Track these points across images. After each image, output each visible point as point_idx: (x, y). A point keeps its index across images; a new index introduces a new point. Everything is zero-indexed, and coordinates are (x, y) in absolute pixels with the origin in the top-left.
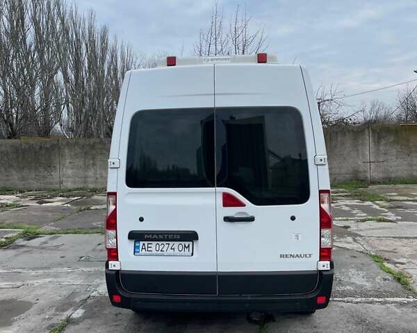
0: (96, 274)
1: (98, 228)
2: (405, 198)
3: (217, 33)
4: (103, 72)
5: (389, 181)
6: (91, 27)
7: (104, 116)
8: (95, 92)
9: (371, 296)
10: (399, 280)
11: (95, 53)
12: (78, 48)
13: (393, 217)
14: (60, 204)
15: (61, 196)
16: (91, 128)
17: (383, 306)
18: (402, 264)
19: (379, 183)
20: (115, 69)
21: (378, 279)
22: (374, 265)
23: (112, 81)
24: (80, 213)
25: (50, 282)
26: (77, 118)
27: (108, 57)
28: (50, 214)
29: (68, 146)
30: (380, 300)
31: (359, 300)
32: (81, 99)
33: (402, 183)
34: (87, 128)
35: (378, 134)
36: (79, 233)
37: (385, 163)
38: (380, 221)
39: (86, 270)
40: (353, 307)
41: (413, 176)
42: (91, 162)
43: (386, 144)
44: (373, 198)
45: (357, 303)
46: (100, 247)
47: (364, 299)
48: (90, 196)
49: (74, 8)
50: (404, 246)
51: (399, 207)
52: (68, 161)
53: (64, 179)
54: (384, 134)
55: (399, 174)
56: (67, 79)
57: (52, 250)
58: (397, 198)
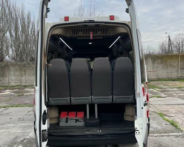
0: (28, 127)
1: (28, 104)
2: (167, 87)
3: (82, 14)
4: (28, 32)
5: (159, 80)
6: (22, 12)
7: (29, 53)
8: (25, 42)
9: (162, 133)
10: (173, 124)
11: (24, 24)
12: (17, 22)
13: (163, 96)
14: (9, 93)
15: (9, 89)
16: (23, 58)
17: (168, 138)
18: (172, 117)
19: (155, 81)
20: (34, 31)
21: (163, 124)
22: (160, 118)
23: (33, 37)
24: (19, 97)
25: (4, 132)
26: (16, 53)
27: (31, 26)
28: (4, 98)
29: (12, 65)
30: (166, 134)
31: (157, 135)
32: (18, 44)
33: (164, 80)
34: (21, 58)
35: (154, 59)
36: (19, 106)
37: (157, 72)
38: (158, 97)
39: (22, 125)
40: (155, 139)
41: (169, 77)
42: (24, 73)
43: (157, 63)
44: (153, 87)
45: (156, 136)
46: (29, 113)
47: (159, 134)
48: (23, 89)
49: (14, 3)
50: (171, 108)
51: (165, 91)
52: (12, 73)
53: (10, 81)
54: (156, 59)
55: (163, 77)
56: (11, 36)
57: (5, 115)
58: (164, 87)
